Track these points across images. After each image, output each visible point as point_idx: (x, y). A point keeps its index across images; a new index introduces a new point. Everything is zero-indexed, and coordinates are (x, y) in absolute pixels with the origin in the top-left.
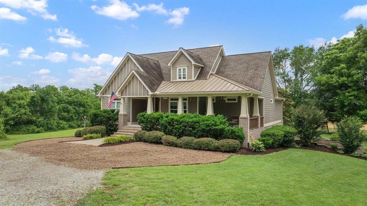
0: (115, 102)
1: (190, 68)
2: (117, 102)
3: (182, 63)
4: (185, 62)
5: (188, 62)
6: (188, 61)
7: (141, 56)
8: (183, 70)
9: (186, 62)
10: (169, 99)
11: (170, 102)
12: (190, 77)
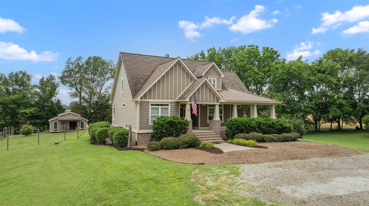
0: (158, 108)
1: (219, 79)
2: (161, 108)
3: (212, 74)
4: (214, 74)
5: (217, 75)
6: (217, 73)
7: (173, 59)
8: (213, 81)
9: (216, 74)
10: (208, 106)
11: (208, 108)
12: (219, 87)
